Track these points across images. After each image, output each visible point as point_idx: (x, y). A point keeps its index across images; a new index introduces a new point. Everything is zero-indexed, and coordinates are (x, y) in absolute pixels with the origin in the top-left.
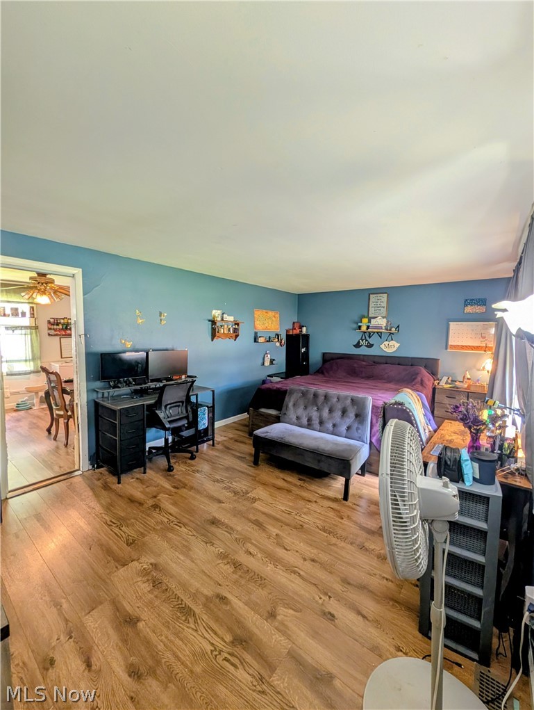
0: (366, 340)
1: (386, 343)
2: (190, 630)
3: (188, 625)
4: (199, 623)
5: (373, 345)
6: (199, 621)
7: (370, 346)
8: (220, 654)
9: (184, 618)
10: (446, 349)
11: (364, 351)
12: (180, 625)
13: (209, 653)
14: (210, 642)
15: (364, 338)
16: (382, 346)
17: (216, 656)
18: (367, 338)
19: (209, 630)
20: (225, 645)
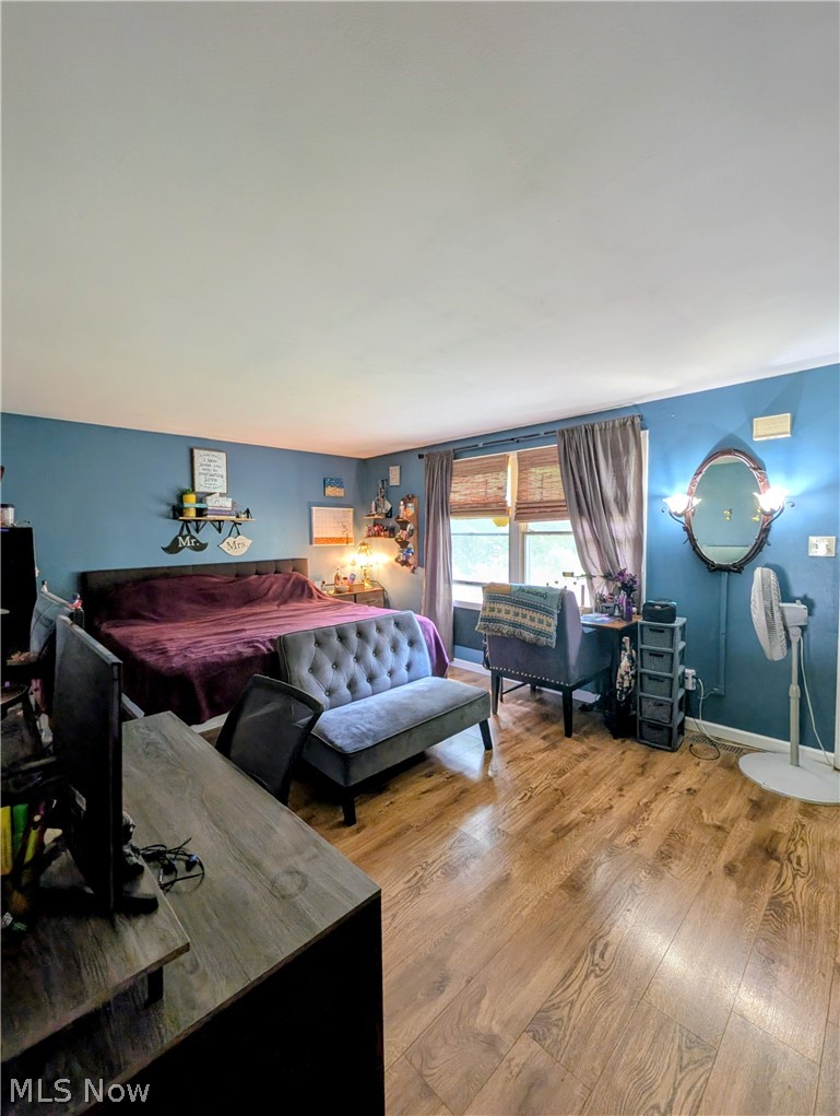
0: (192, 537)
1: (231, 540)
2: (574, 1014)
3: (565, 1019)
4: (558, 1000)
5: (206, 544)
6: (555, 1001)
7: (200, 547)
8: (597, 965)
9: (555, 1030)
10: (311, 543)
11: (187, 558)
12: (568, 1033)
13: (599, 979)
14: (584, 981)
15: (185, 532)
16: (224, 546)
17: (602, 970)
18: (193, 533)
19: (568, 983)
20: (583, 959)
